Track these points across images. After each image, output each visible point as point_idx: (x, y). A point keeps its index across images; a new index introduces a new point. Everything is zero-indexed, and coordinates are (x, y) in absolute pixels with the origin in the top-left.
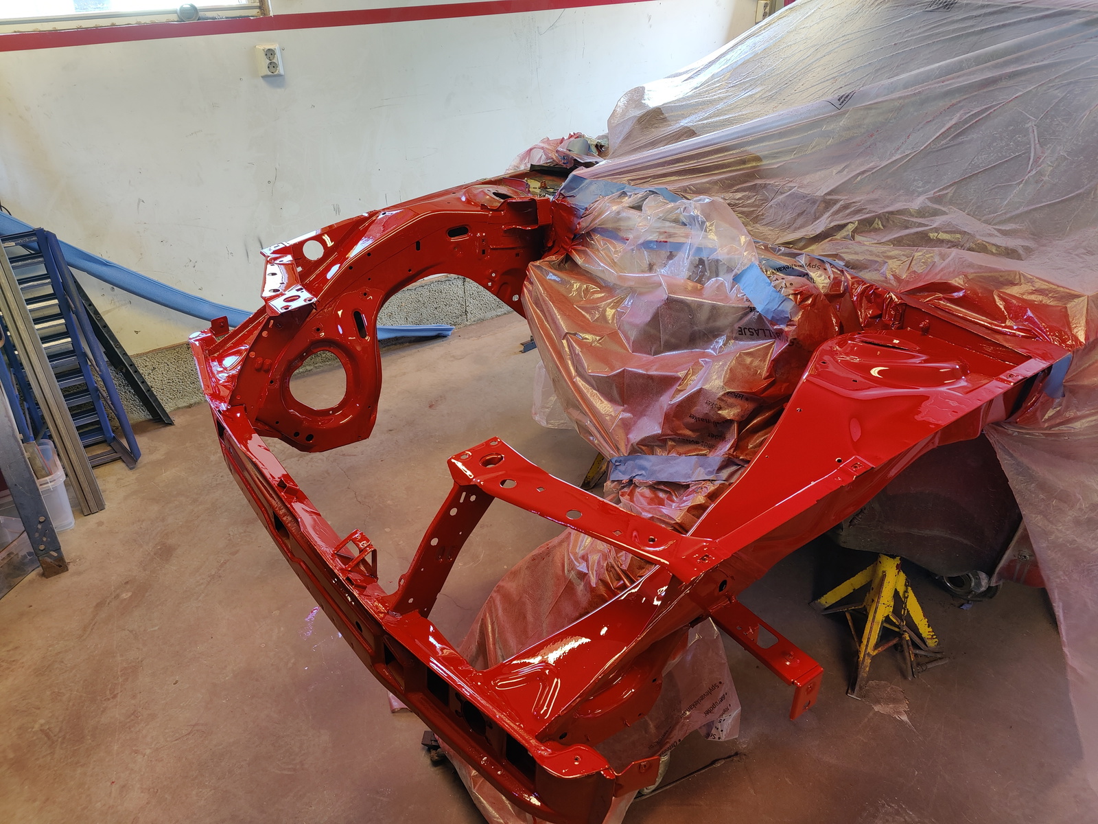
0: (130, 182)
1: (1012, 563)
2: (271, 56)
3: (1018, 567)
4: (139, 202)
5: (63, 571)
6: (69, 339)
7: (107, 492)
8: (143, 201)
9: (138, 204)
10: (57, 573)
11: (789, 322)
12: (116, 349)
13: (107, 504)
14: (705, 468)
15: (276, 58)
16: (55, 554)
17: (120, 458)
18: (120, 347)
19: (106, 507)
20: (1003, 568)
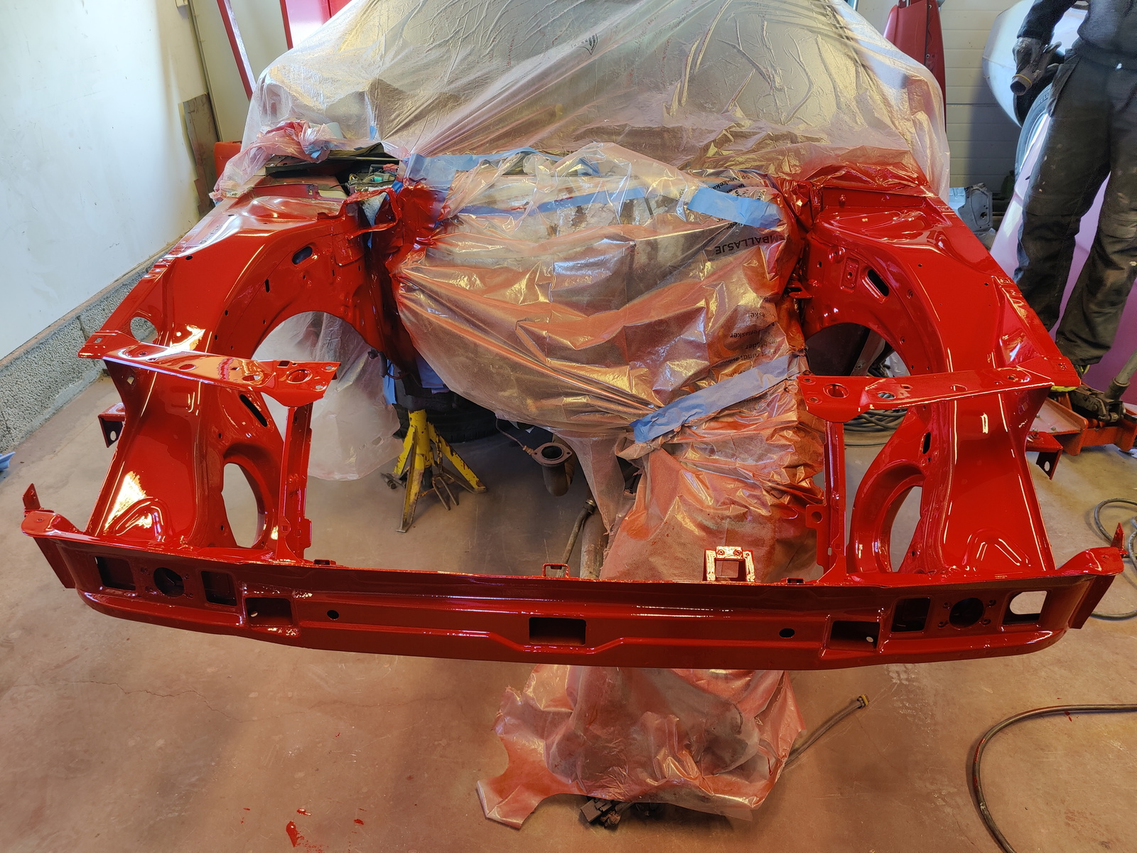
11: (779, 222)
14: (771, 373)
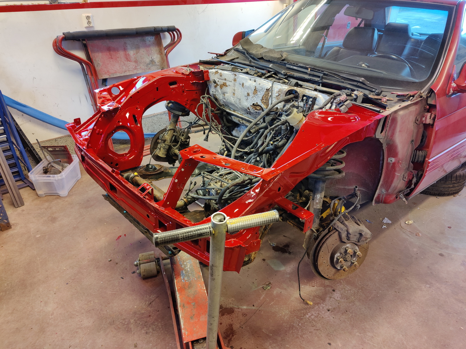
0: (30, 70)
1: (379, 195)
2: (88, 19)
3: (381, 197)
4: (34, 78)
5: (9, 229)
6: (5, 136)
7: (24, 199)
8: (35, 78)
9: (33, 79)
10: (7, 229)
12: (25, 140)
13: (25, 203)
15: (90, 20)
16: (6, 221)
17: (28, 186)
18: (27, 139)
19: (25, 204)
20: (376, 198)
